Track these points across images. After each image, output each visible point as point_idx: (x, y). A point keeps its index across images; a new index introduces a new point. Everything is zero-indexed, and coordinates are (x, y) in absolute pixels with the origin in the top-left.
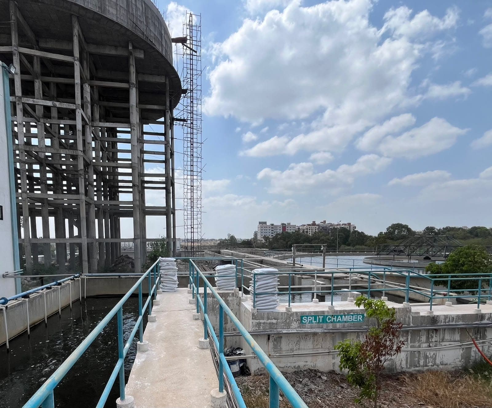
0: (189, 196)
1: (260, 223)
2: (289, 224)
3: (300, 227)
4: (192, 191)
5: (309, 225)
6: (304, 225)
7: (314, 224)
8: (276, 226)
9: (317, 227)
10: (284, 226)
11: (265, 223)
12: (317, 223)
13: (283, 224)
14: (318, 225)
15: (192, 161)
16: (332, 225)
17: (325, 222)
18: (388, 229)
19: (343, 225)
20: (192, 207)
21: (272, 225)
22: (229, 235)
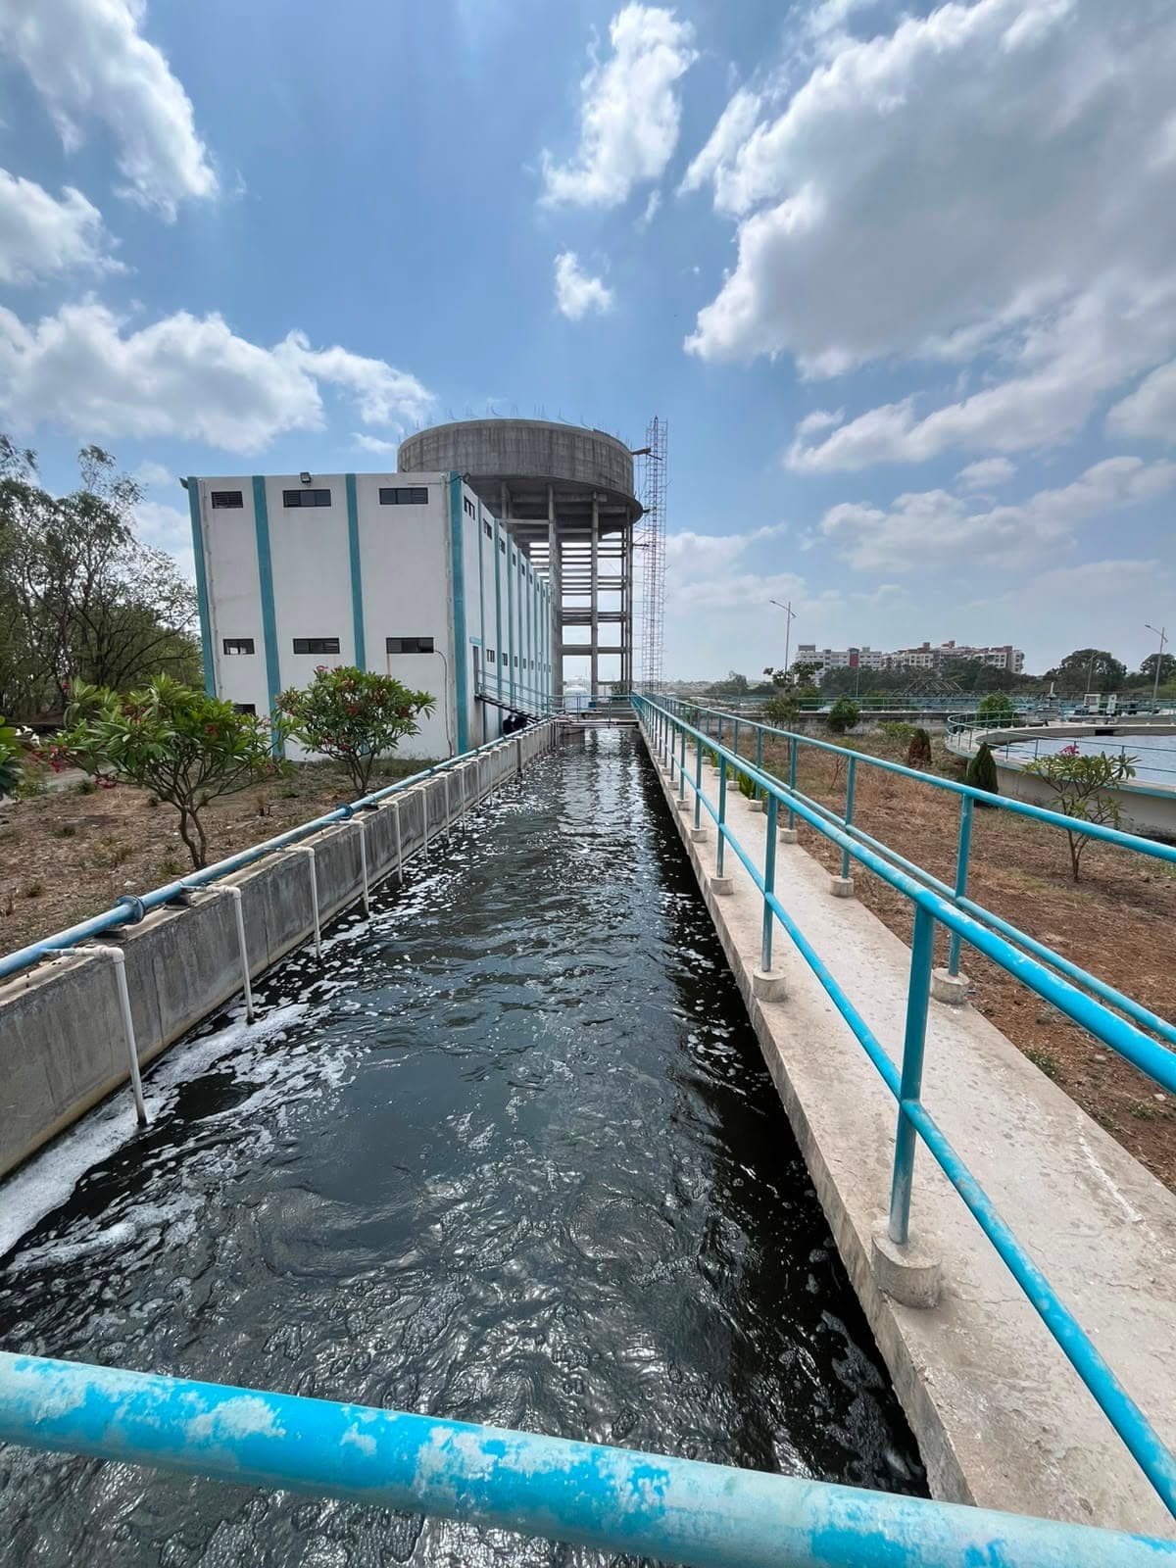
0: (649, 631)
1: (801, 648)
2: (866, 650)
3: (893, 656)
4: (652, 626)
5: (911, 651)
6: (901, 652)
7: (925, 649)
8: (837, 655)
9: (931, 656)
10: (854, 654)
11: (813, 648)
12: (933, 647)
13: (851, 650)
14: (936, 653)
15: (653, 589)
16: (968, 651)
17: (952, 643)
18: (1064, 662)
19: (993, 650)
20: (652, 644)
21: (828, 651)
22: (732, 673)
